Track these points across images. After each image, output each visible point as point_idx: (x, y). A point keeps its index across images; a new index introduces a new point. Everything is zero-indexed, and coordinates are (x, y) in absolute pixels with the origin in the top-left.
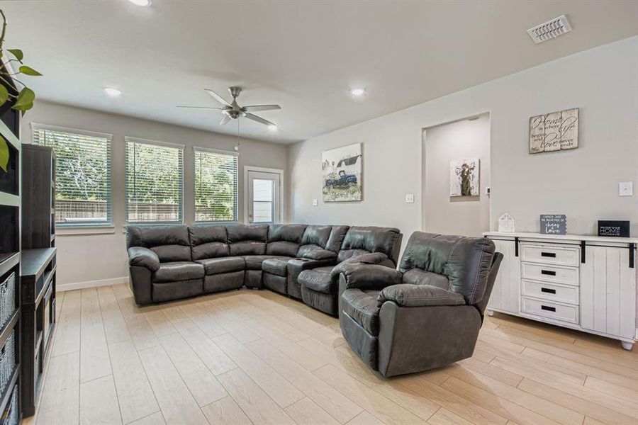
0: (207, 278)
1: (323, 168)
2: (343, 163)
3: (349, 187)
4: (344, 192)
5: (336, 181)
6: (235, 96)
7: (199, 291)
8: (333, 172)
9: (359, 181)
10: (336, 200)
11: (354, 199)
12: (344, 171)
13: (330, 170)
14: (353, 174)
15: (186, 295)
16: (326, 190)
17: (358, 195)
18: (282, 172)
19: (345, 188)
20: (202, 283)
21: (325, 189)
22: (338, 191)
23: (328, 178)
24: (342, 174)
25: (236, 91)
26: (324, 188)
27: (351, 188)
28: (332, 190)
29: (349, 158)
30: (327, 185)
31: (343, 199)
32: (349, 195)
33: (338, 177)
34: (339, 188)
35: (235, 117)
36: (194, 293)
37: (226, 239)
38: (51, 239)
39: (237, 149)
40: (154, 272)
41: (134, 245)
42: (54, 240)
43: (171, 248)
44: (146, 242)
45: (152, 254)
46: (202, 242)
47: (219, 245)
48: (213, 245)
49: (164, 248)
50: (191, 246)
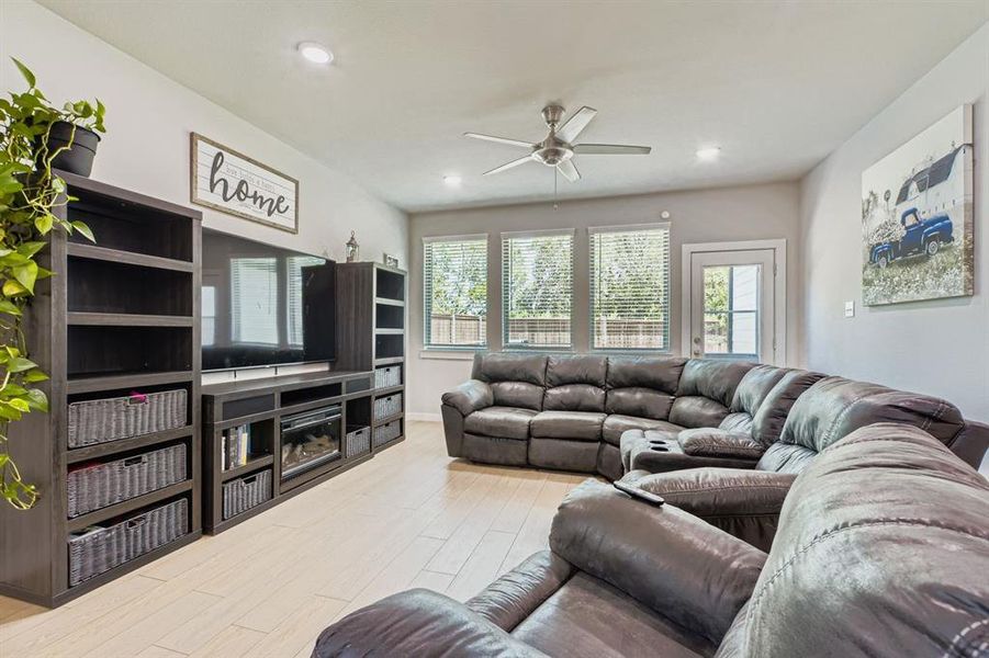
0: (534, 442)
1: (865, 213)
2: (914, 186)
3: (928, 256)
4: (915, 273)
5: (893, 245)
6: (553, 123)
7: (522, 460)
8: (887, 219)
9: (959, 234)
10: (895, 299)
11: (942, 292)
12: (914, 211)
13: (879, 216)
14: (940, 212)
15: (502, 461)
16: (870, 273)
17: (956, 277)
18: (780, 244)
19: (917, 262)
20: (524, 448)
21: (868, 272)
22: (898, 274)
23: (874, 241)
24: (910, 220)
25: (553, 111)
26: (865, 269)
27: (936, 260)
28: (885, 271)
29: (929, 165)
30: (872, 261)
31: (912, 295)
32: (929, 282)
33: (899, 233)
34: (901, 264)
35: (554, 162)
36: (513, 461)
37: (602, 382)
38: (376, 362)
39: (666, 215)
40: (464, 417)
41: (475, 377)
42: (401, 365)
43: (517, 386)
44: (488, 375)
45: (475, 391)
46: (563, 383)
47: (591, 390)
48: (580, 389)
49: (507, 386)
50: (546, 388)
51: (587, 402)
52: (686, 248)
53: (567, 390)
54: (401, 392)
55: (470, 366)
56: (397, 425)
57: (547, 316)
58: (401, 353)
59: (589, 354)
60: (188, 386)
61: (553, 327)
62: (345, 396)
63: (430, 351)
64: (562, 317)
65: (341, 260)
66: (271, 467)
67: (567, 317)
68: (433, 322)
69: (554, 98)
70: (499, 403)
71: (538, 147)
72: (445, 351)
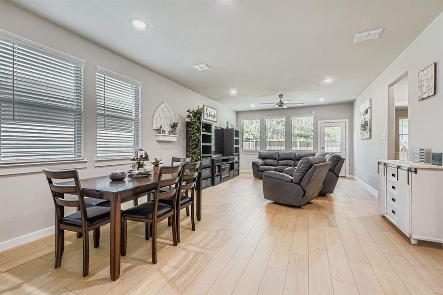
1: (360, 117)
2: (365, 113)
4: (365, 132)
6: (281, 98)
8: (362, 119)
9: (369, 125)
10: (363, 138)
11: (368, 137)
12: (365, 119)
17: (368, 134)
18: (347, 120)
23: (361, 124)
24: (365, 121)
25: (281, 96)
27: (367, 130)
28: (362, 131)
29: (366, 109)
30: (361, 128)
37: (294, 159)
38: (235, 154)
39: (313, 112)
40: (258, 167)
41: (259, 158)
42: (239, 155)
43: (271, 160)
44: (262, 157)
45: (260, 161)
46: (283, 159)
47: (290, 161)
48: (288, 161)
49: (268, 160)
50: (278, 161)
51: (290, 164)
52: (319, 122)
53: (284, 161)
54: (239, 162)
55: (257, 156)
56: (237, 171)
57: (275, 140)
58: (239, 152)
59: (291, 152)
60: (211, 156)
61: (279, 144)
62: (230, 162)
63: (243, 152)
64: (281, 140)
65: (225, 128)
66: (220, 175)
67: (283, 140)
68: (244, 143)
69: (281, 94)
70: (266, 165)
71: (277, 104)
72: (248, 152)
